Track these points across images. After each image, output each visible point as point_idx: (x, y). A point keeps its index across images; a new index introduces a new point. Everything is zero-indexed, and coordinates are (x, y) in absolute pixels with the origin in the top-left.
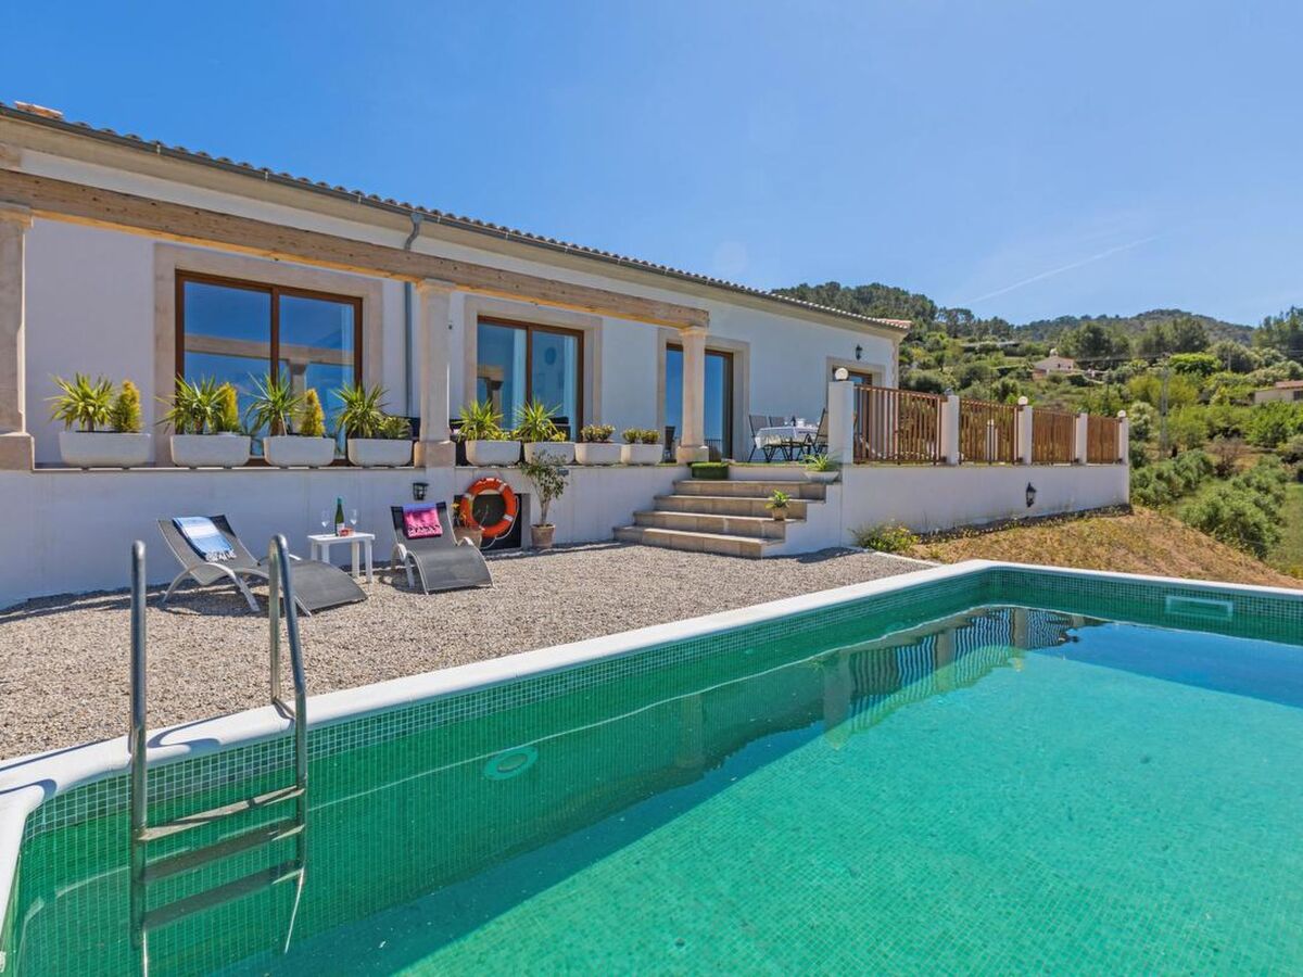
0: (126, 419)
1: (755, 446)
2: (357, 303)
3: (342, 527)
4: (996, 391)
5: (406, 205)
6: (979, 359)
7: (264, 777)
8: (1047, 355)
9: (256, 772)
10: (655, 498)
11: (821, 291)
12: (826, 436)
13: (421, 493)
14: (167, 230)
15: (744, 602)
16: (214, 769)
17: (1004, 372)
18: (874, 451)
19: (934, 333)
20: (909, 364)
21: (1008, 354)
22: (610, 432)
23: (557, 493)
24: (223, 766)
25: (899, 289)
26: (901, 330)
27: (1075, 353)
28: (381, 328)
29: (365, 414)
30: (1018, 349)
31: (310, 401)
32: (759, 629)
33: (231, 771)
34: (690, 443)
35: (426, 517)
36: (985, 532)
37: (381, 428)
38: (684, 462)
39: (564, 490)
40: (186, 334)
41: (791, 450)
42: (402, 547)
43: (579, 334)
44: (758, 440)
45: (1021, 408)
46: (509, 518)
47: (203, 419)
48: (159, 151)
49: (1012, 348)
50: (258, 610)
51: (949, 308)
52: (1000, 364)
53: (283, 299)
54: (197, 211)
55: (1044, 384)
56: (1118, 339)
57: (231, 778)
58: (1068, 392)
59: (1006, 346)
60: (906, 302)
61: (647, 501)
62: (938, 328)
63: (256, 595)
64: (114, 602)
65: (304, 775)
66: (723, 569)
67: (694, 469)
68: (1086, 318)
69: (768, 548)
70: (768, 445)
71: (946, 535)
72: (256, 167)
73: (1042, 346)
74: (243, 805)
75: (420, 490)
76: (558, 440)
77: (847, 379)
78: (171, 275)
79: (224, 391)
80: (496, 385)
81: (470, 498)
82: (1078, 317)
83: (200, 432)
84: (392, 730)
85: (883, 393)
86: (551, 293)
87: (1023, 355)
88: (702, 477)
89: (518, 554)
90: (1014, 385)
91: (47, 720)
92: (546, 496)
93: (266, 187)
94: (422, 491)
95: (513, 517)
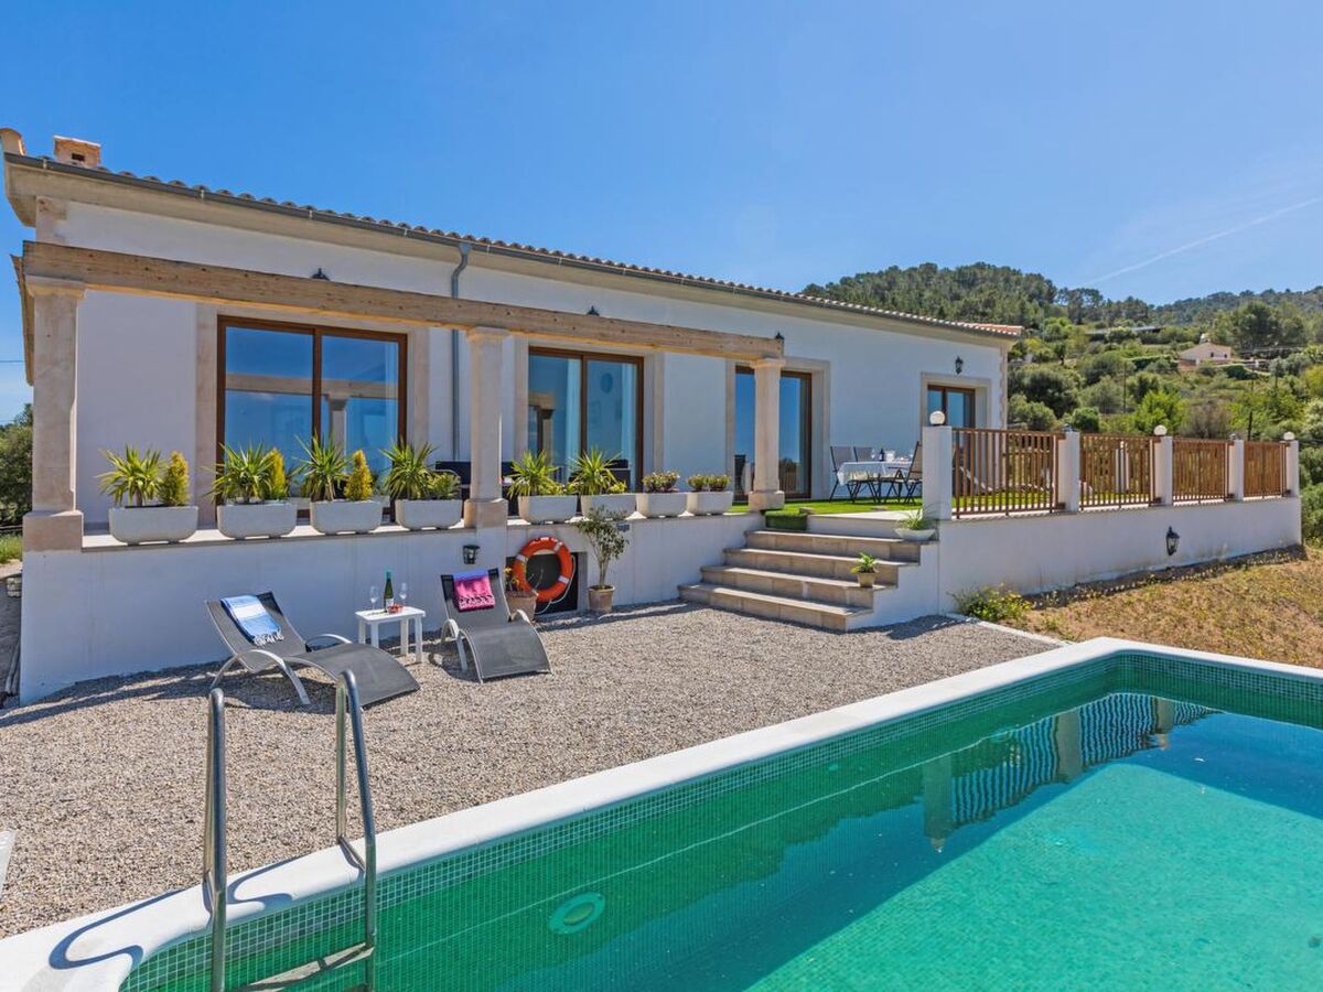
0: (174, 493)
1: (838, 482)
2: (402, 339)
3: (391, 602)
4: (1131, 388)
5: (454, 235)
6: (1110, 349)
7: (333, 931)
8: (1197, 341)
9: (326, 925)
10: (725, 551)
11: (913, 273)
12: (920, 472)
13: (471, 556)
14: (217, 295)
15: (828, 701)
16: (286, 923)
17: (1141, 365)
18: (976, 481)
19: (1052, 319)
20: (1022, 357)
21: (1145, 341)
22: (674, 480)
23: (617, 552)
24: (294, 921)
25: (1008, 268)
26: (1011, 337)
27: (1232, 339)
28: (426, 368)
29: (414, 473)
30: (1159, 336)
31: (358, 463)
32: (845, 740)
33: (302, 925)
34: (763, 487)
35: (477, 586)
36: (1115, 591)
37: (430, 487)
38: (758, 508)
39: (624, 549)
40: (227, 373)
41: (880, 485)
42: (453, 623)
43: (638, 361)
44: (840, 475)
45: (1158, 439)
46: (564, 580)
47: (250, 487)
48: (202, 195)
49: (1151, 334)
50: (309, 702)
51: (1071, 289)
52: (1136, 354)
53: (326, 339)
54: (247, 273)
55: (1192, 377)
56: (1287, 320)
57: (302, 933)
58: (1224, 387)
59: (1144, 332)
60: (1018, 283)
61: (717, 556)
62: (1057, 313)
63: (304, 680)
64: (162, 688)
65: (373, 932)
66: (802, 647)
67: (768, 518)
68: (1247, 294)
69: (854, 620)
70: (853, 481)
71: (1064, 597)
72: (300, 204)
73: (1191, 331)
74: (314, 967)
75: (470, 553)
76: (617, 492)
77: (944, 424)
78: (213, 322)
79: (272, 458)
80: (547, 414)
81: (523, 559)
82: (1237, 293)
83: (246, 502)
84: (458, 874)
85: (987, 435)
86: (611, 333)
87: (1165, 342)
88: (778, 528)
89: (575, 620)
90: (1154, 380)
91: (118, 855)
92: (605, 555)
93: (310, 225)
94: (474, 554)
95: (569, 578)
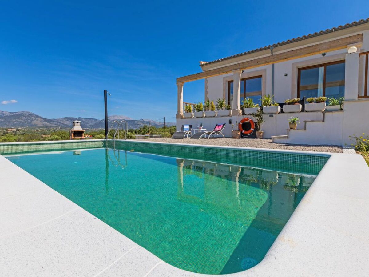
35: (220, 126)
81: (241, 123)
94: (231, 122)
95: (253, 129)
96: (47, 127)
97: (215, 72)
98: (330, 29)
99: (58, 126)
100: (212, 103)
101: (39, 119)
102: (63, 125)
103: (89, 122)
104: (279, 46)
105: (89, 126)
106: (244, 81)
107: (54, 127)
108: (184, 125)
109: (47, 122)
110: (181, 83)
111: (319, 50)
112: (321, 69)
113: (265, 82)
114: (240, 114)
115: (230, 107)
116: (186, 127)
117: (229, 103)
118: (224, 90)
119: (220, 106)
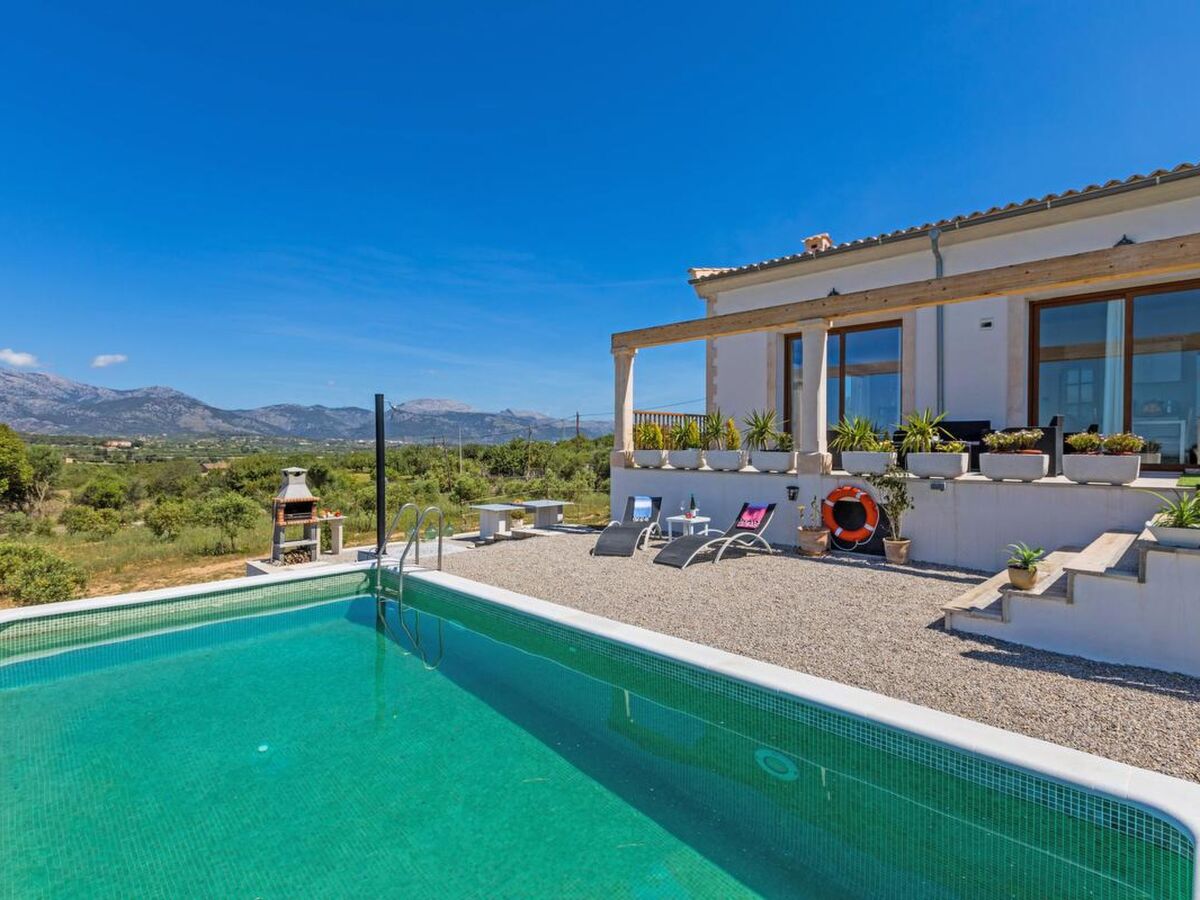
13: (791, 495)
35: (756, 513)
46: (867, 526)
69: (964, 621)
75: (791, 492)
94: (794, 494)
95: (873, 526)
96: (223, 435)
97: (739, 322)
98: (1146, 176)
99: (254, 432)
100: (728, 425)
101: (199, 411)
102: (267, 429)
103: (346, 418)
104: (960, 227)
105: (346, 433)
106: (838, 336)
107: (241, 435)
108: (636, 497)
109: (220, 421)
110: (624, 352)
111: (1109, 270)
112: (1116, 309)
113: (914, 345)
114: (825, 467)
115: (790, 441)
116: (643, 504)
117: (788, 428)
118: (769, 365)
119: (758, 436)
